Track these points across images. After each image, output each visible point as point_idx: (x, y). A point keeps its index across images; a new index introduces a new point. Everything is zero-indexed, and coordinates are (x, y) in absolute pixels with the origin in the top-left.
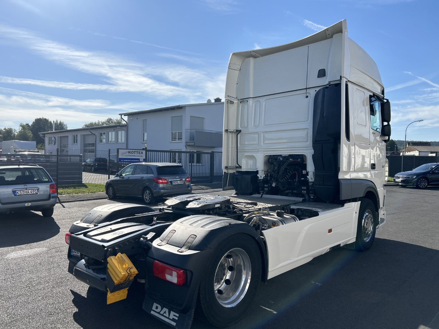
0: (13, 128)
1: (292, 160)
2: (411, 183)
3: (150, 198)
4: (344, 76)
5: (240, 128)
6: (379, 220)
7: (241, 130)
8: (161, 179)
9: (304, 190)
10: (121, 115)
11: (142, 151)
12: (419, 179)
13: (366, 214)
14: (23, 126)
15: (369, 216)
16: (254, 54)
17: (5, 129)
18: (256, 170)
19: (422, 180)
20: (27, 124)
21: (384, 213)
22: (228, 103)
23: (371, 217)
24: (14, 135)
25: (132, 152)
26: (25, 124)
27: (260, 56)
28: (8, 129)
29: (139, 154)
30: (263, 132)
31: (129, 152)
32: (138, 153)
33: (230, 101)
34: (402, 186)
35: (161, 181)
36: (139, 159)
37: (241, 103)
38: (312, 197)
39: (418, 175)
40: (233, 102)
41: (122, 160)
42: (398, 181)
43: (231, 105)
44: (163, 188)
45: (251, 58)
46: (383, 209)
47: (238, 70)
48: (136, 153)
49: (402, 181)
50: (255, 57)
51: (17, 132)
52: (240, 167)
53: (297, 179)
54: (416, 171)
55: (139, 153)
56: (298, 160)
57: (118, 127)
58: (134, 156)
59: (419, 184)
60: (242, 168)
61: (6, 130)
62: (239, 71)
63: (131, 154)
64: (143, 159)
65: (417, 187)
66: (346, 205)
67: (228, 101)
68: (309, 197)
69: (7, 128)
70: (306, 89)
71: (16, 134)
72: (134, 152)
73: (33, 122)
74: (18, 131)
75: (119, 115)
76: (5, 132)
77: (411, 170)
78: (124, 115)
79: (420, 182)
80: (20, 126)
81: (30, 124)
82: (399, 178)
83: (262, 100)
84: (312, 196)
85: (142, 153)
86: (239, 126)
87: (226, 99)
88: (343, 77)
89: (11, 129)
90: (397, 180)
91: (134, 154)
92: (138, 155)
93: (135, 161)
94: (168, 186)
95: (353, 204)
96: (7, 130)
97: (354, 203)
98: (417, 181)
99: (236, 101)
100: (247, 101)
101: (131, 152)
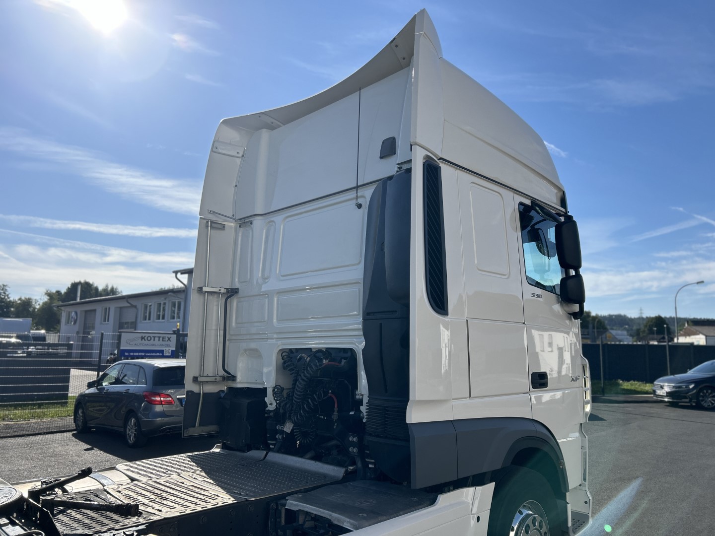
0: (34, 298)
1: (327, 361)
2: (686, 398)
3: (135, 434)
4: (418, 140)
5: (237, 285)
6: (570, 524)
7: (238, 289)
8: (159, 395)
9: (353, 444)
10: (176, 272)
11: (169, 336)
12: (701, 390)
13: (521, 513)
14: (49, 294)
15: (529, 521)
16: (269, 120)
17: (20, 299)
18: (261, 387)
19: (707, 392)
20: (58, 292)
21: (588, 501)
22: (207, 226)
23: (537, 524)
24: (35, 308)
25: (149, 339)
26: (54, 291)
27: (281, 125)
28: (26, 299)
29: (163, 341)
30: (278, 293)
31: (142, 338)
32: (161, 339)
33: (211, 222)
34: (672, 405)
35: (158, 399)
36: (162, 351)
37: (240, 227)
38: (370, 466)
39: (698, 382)
40: (224, 226)
41: (126, 354)
42: (661, 394)
43: (213, 232)
44: (162, 414)
45: (264, 130)
46: (584, 489)
47: (239, 157)
48: (157, 339)
49: (669, 394)
50: (272, 128)
51: (39, 304)
52: (233, 378)
53: (336, 413)
54: (692, 373)
55: (163, 339)
56: (340, 362)
57: (169, 294)
58: (153, 345)
59: (702, 401)
60: (239, 379)
61: (21, 301)
62: (240, 159)
63: (147, 342)
64: (170, 351)
65: (699, 407)
66: (444, 499)
67: (207, 222)
68: (365, 465)
69: (23, 298)
70: (357, 187)
71: (38, 307)
72: (153, 338)
73: (67, 288)
74: (41, 302)
75: (174, 272)
76: (20, 303)
77: (685, 372)
78: (182, 273)
79: (703, 397)
80: (46, 294)
81: (63, 290)
82: (662, 387)
83: (278, 218)
84: (371, 463)
85: (169, 339)
86: (237, 280)
87: (201, 218)
88: (416, 144)
89: (29, 299)
90: (659, 392)
91: (152, 342)
92: (161, 342)
93: (154, 354)
94: (174, 408)
95: (468, 493)
96: (24, 301)
97: (472, 489)
98: (698, 394)
99: (231, 224)
100: (251, 223)
101: (146, 338)
